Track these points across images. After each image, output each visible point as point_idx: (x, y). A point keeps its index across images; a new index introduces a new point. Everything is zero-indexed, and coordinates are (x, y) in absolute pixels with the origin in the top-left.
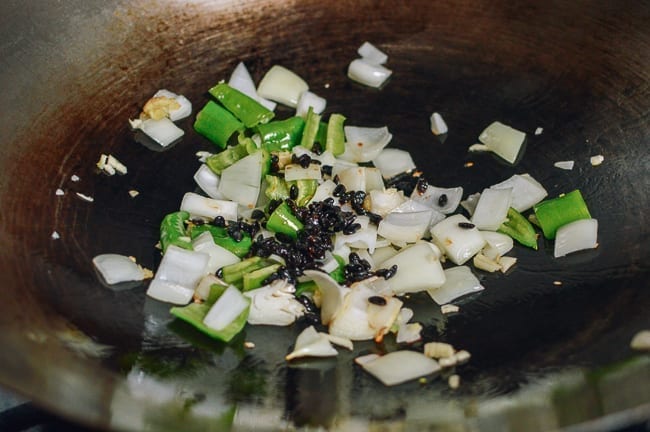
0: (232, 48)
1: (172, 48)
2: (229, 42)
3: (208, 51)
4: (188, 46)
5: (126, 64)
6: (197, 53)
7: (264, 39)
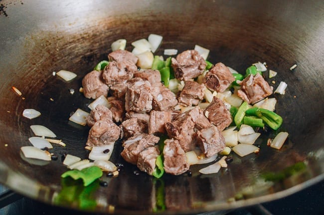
0: (81, 51)
1: (54, 53)
2: (80, 48)
3: (71, 53)
4: (61, 51)
5: (34, 62)
6: (66, 54)
7: (95, 45)
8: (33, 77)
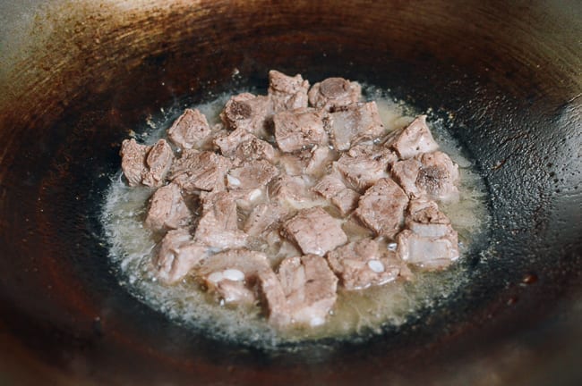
8: (41, 95)
